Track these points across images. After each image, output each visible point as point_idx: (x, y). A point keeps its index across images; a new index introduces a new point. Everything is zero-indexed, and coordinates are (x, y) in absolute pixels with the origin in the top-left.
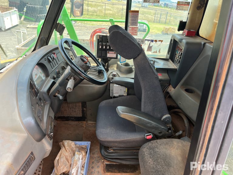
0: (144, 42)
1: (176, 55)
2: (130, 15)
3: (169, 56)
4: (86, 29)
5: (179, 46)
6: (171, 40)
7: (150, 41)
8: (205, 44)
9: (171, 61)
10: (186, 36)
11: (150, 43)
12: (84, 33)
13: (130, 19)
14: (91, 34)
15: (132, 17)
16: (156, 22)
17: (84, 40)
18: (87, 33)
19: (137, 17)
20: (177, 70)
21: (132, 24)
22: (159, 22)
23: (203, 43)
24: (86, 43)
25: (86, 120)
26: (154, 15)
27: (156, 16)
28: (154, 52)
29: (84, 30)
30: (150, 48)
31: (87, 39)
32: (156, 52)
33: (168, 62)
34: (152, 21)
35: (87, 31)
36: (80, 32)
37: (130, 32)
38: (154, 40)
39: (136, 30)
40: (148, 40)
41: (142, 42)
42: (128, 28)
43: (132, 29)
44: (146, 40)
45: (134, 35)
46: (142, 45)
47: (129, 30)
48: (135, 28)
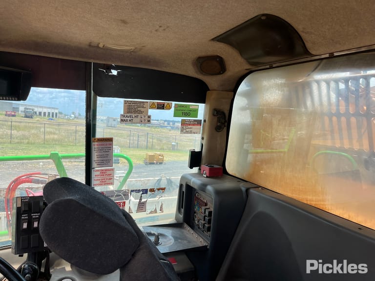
0: (128, 195)
1: (195, 212)
2: (96, 147)
3: (181, 216)
5: (199, 197)
6: (181, 186)
7: (141, 192)
8: (247, 190)
9: (189, 228)
10: (207, 177)
11: (141, 196)
13: (96, 154)
15: (100, 150)
16: (133, 147)
19: (110, 149)
20: (208, 249)
21: (101, 164)
22: (138, 147)
23: (244, 189)
26: (128, 137)
27: (132, 138)
28: (151, 212)
30: (141, 206)
32: (155, 211)
33: (183, 230)
34: (127, 146)
37: (97, 180)
38: (147, 190)
39: (111, 174)
40: (136, 190)
41: (124, 195)
42: (92, 171)
43: (102, 173)
44: (132, 191)
45: (107, 184)
46: (126, 203)
47: (95, 176)
48: (108, 170)
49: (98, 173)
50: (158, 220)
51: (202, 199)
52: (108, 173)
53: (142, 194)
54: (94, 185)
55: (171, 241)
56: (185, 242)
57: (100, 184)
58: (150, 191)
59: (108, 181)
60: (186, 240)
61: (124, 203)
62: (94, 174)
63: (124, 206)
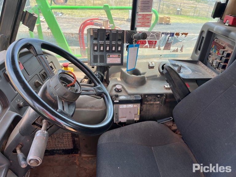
1: (210, 54)
3: (198, 56)
4: (74, 22)
5: (218, 42)
6: (202, 32)
9: (203, 65)
10: (230, 25)
11: (169, 38)
12: (72, 26)
13: (141, 1)
14: (80, 26)
17: (72, 34)
18: (76, 25)
21: (143, 9)
24: (75, 37)
25: (79, 152)
28: (174, 51)
29: (72, 23)
30: (168, 46)
31: (75, 32)
32: (177, 51)
35: (75, 24)
36: (68, 24)
37: (139, 22)
38: (174, 33)
39: (149, 19)
40: (166, 33)
41: (156, 36)
42: (137, 15)
43: (143, 17)
44: (163, 33)
45: (146, 26)
46: (157, 42)
47: (138, 19)
48: (148, 15)
49: (140, 17)
50: (177, 57)
51: (220, 43)
52: (148, 17)
53: (170, 36)
54: (137, 26)
55: (190, 72)
56: (201, 74)
57: (141, 26)
58: (175, 35)
59: (146, 24)
60: (201, 73)
61: (156, 41)
62: (137, 17)
63: (156, 44)
